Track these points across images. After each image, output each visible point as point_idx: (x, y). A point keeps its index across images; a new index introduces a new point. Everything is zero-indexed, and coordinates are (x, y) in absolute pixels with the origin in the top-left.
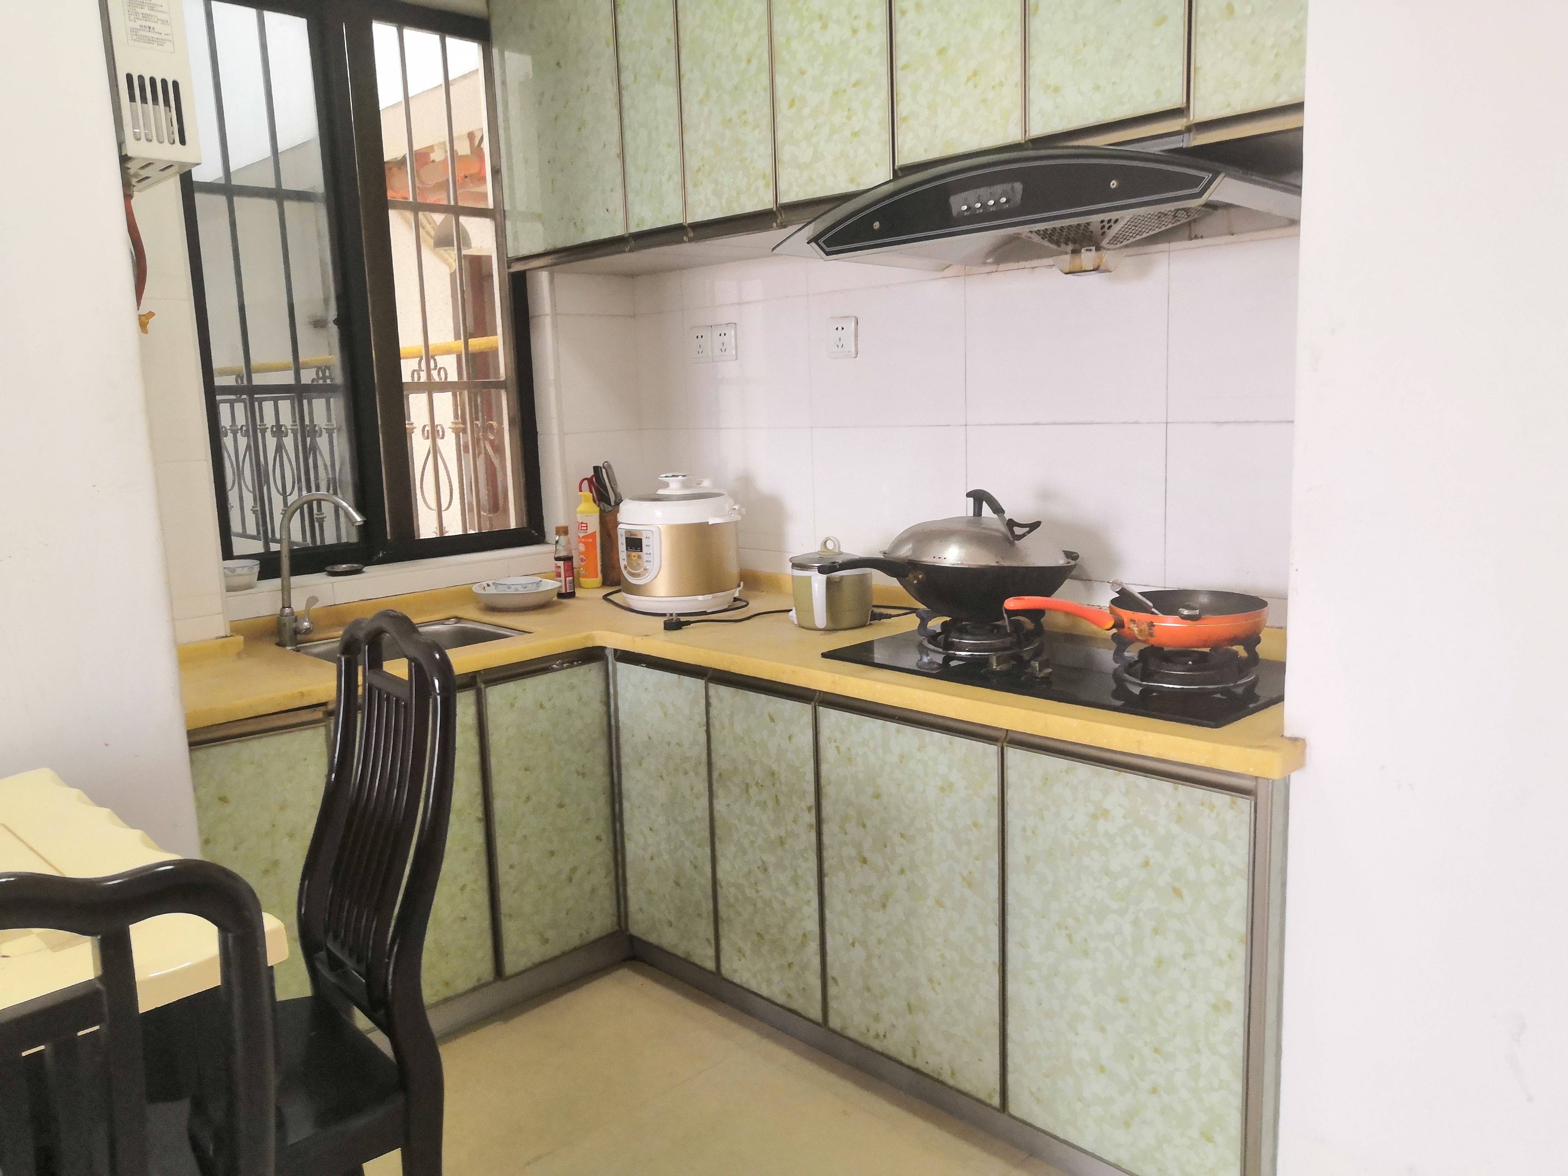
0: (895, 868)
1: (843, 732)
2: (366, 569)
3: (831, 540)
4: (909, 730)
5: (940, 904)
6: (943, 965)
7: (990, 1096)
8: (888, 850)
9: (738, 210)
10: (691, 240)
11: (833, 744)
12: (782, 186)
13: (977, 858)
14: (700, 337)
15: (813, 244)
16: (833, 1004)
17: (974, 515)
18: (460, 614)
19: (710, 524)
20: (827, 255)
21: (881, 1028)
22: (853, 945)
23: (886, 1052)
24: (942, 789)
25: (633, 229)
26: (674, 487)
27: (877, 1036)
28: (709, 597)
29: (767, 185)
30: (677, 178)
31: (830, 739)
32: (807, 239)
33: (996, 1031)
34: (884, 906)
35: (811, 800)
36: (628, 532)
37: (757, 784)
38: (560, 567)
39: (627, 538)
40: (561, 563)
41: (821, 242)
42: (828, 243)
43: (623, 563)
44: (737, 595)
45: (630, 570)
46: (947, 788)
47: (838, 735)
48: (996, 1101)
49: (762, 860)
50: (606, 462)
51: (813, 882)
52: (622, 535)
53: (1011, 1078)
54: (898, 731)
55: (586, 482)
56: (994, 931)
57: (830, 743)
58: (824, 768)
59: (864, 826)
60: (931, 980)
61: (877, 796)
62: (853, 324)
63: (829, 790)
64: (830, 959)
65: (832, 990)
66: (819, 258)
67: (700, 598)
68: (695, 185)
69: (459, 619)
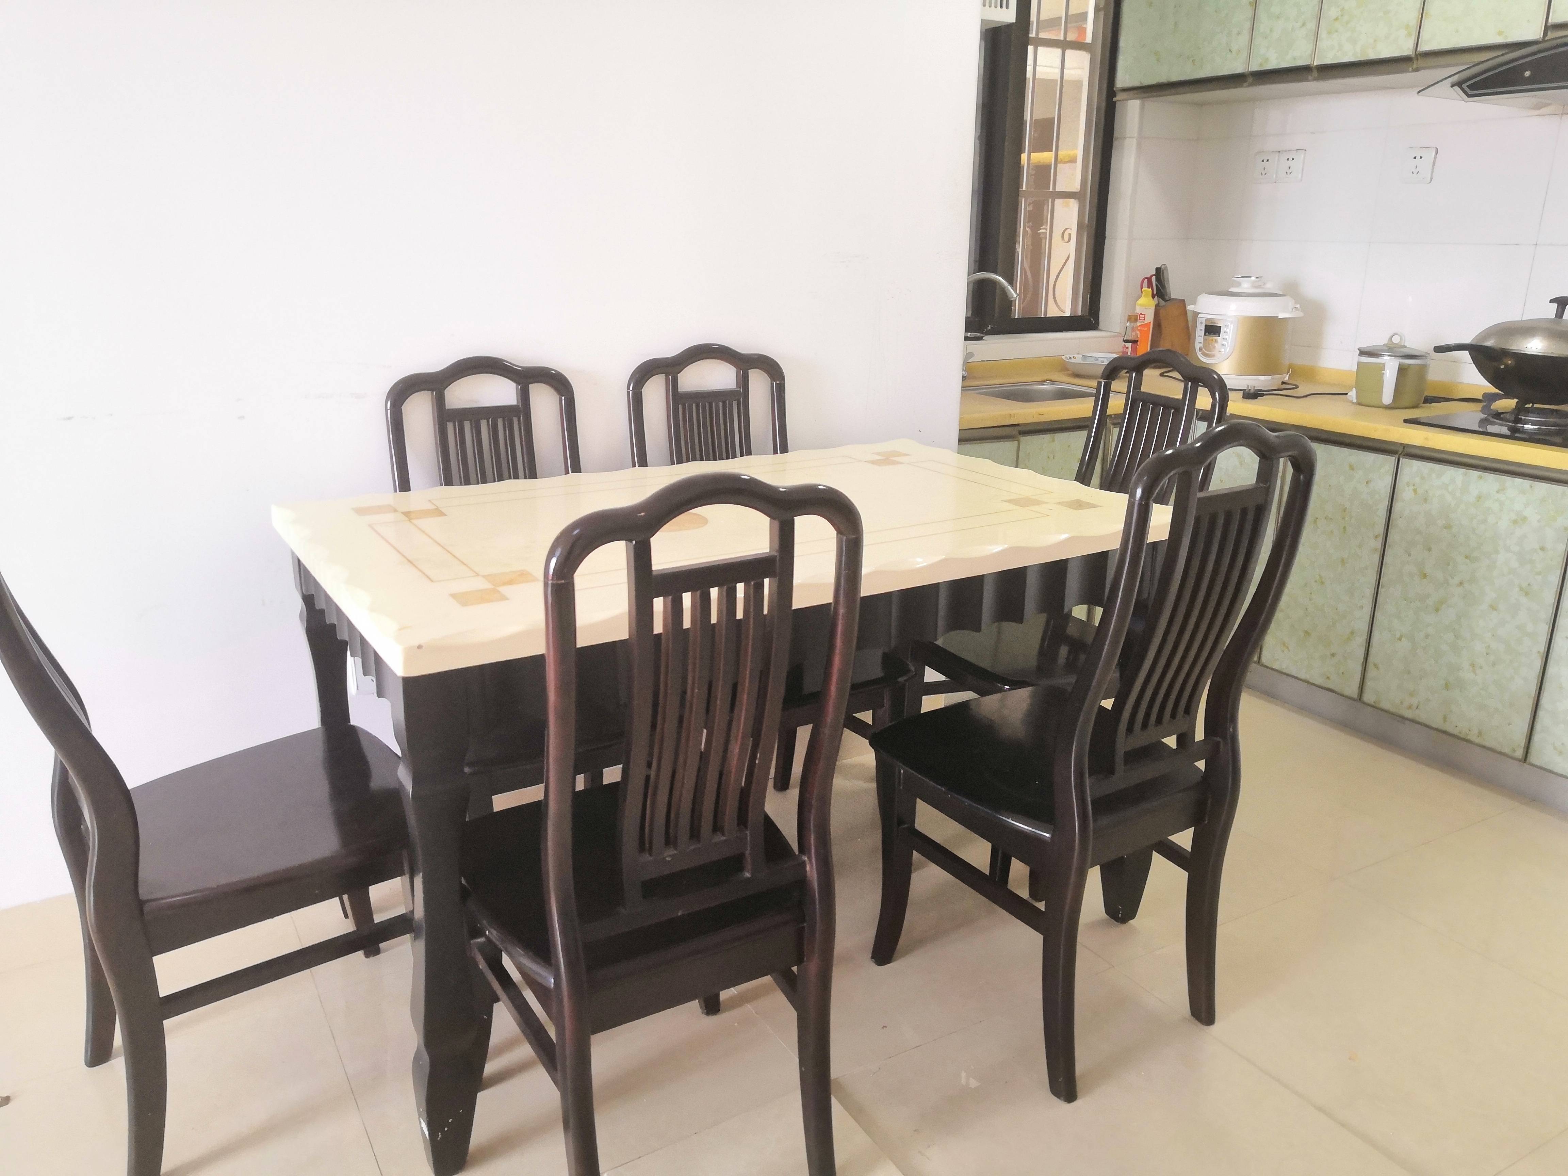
0: (1456, 580)
1: (1423, 478)
2: (985, 337)
3: (1399, 335)
4: (1490, 477)
5: (1493, 608)
6: (1487, 654)
7: (1514, 751)
8: (1450, 568)
9: (1372, 55)
10: (1315, 79)
11: (1412, 488)
12: (1424, 35)
13: (1539, 573)
14: (1265, 161)
15: (1457, 88)
16: (1369, 684)
17: (1555, 317)
18: (1053, 378)
19: (1279, 317)
20: (1468, 97)
21: (1414, 701)
22: (1400, 639)
23: (1417, 719)
24: (1515, 522)
25: (1254, 67)
26: (1246, 286)
27: (1410, 707)
28: (1269, 378)
29: (1409, 35)
30: (1312, 25)
31: (1408, 484)
32: (1451, 83)
33: (1530, 703)
34: (1437, 610)
35: (1380, 529)
36: (1207, 320)
37: (1326, 518)
38: (1127, 348)
39: (1206, 326)
40: (1129, 345)
41: (1464, 86)
42: (1471, 87)
43: (1198, 346)
44: (1286, 379)
45: (1205, 351)
46: (1520, 520)
47: (1417, 480)
48: (1519, 753)
49: (1320, 575)
50: (1163, 265)
51: (1369, 592)
52: (1201, 323)
53: (1536, 738)
54: (1480, 477)
55: (1146, 280)
56: (1545, 629)
57: (1408, 486)
58: (1397, 506)
59: (1430, 549)
60: (1473, 665)
61: (1448, 527)
62: (1434, 154)
63: (1399, 522)
64: (1372, 650)
65: (1371, 673)
66: (1461, 100)
67: (1262, 378)
68: (1329, 33)
69: (1052, 382)
